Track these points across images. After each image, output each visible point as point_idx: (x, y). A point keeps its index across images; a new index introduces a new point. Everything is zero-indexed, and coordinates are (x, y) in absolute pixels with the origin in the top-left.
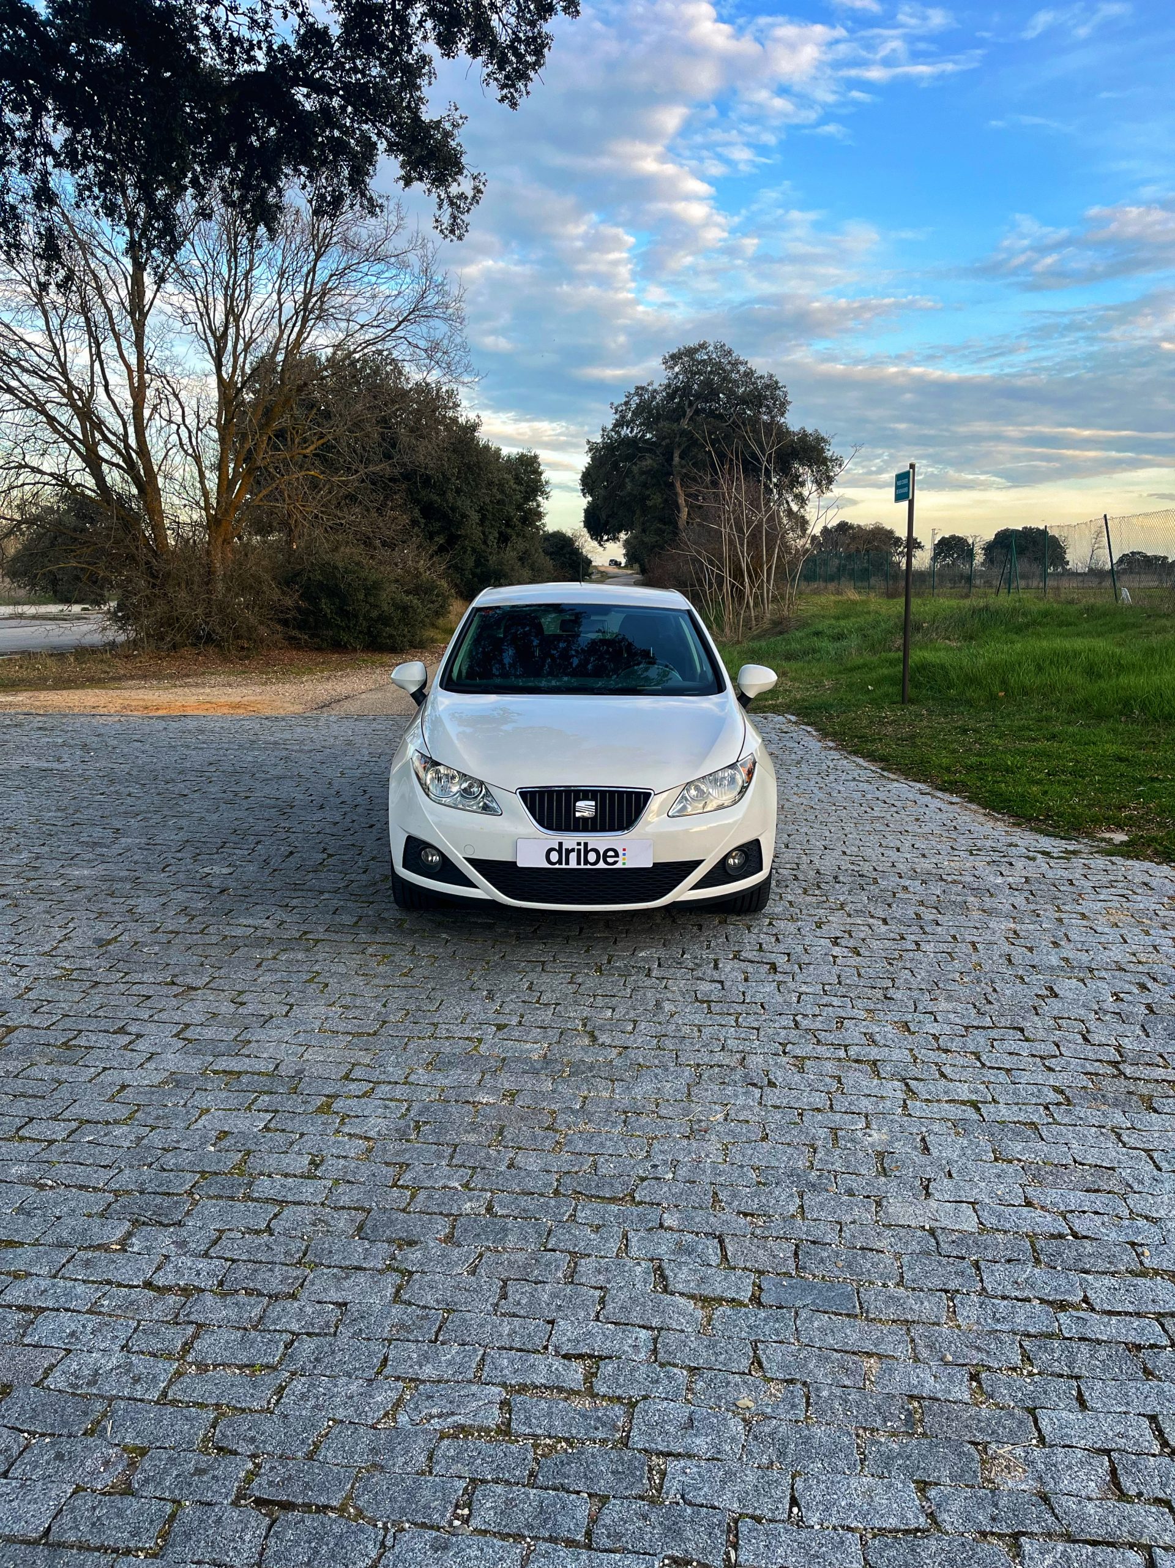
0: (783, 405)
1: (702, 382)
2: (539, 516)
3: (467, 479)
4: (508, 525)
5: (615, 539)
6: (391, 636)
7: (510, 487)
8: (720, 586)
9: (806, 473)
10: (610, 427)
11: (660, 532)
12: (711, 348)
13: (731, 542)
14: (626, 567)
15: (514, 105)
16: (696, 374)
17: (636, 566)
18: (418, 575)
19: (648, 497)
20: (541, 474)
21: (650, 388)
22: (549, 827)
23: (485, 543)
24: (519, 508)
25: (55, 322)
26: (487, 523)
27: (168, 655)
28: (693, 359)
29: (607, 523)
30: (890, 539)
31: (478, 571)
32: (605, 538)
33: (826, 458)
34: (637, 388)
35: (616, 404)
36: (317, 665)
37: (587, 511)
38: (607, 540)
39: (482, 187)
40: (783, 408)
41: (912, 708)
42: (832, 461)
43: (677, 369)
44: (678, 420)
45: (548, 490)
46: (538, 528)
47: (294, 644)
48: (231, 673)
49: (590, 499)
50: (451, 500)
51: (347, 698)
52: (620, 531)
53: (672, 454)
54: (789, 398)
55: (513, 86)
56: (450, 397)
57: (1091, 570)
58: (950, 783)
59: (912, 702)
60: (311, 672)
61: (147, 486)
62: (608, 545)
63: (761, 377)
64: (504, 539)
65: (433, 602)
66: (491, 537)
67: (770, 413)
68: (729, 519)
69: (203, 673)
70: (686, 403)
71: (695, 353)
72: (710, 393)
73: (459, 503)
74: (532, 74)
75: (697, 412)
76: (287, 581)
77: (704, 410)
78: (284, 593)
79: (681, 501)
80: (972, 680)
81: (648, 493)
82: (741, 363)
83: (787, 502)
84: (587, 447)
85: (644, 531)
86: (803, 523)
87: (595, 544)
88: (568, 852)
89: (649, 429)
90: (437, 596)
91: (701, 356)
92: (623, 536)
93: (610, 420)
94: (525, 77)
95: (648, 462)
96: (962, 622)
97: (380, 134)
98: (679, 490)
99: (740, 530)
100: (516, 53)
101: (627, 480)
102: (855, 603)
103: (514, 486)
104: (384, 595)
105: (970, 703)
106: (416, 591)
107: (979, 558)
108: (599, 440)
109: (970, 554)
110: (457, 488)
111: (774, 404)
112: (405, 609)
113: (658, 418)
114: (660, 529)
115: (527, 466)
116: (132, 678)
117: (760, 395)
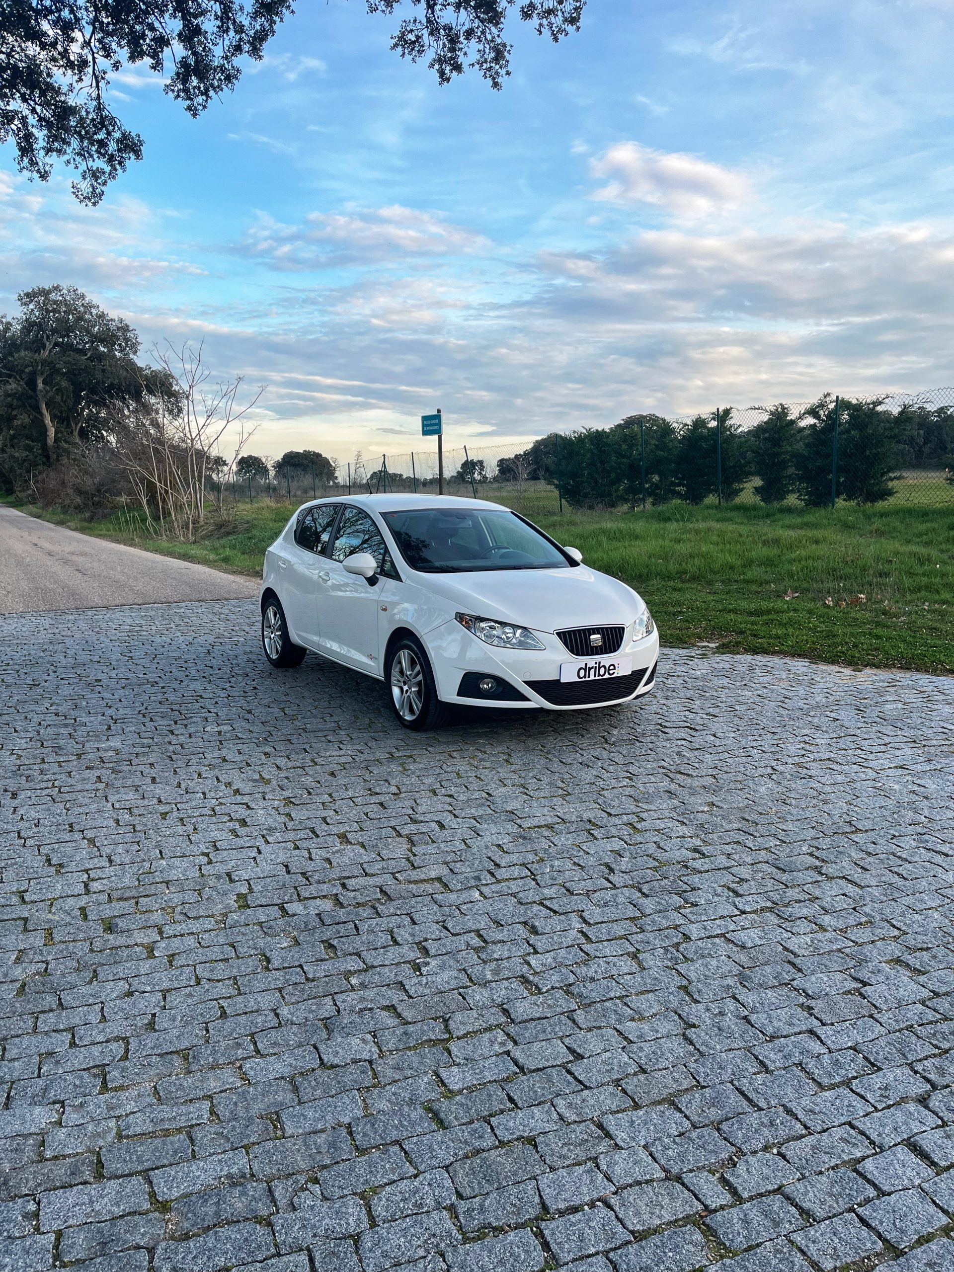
0: (134, 345)
1: (57, 319)
9: (158, 403)
16: (50, 311)
19: (15, 417)
22: (578, 655)
28: (47, 298)
33: (174, 391)
40: (134, 348)
42: (180, 394)
43: (31, 306)
44: (38, 351)
53: (36, 380)
54: (139, 340)
67: (123, 351)
70: (45, 337)
71: (50, 294)
72: (66, 330)
75: (56, 345)
77: (62, 344)
79: (48, 421)
81: (14, 413)
82: (94, 307)
88: (590, 669)
91: (56, 297)
98: (45, 411)
107: (272, 473)
109: (265, 470)
111: (126, 344)
114: (28, 445)
117: (113, 335)
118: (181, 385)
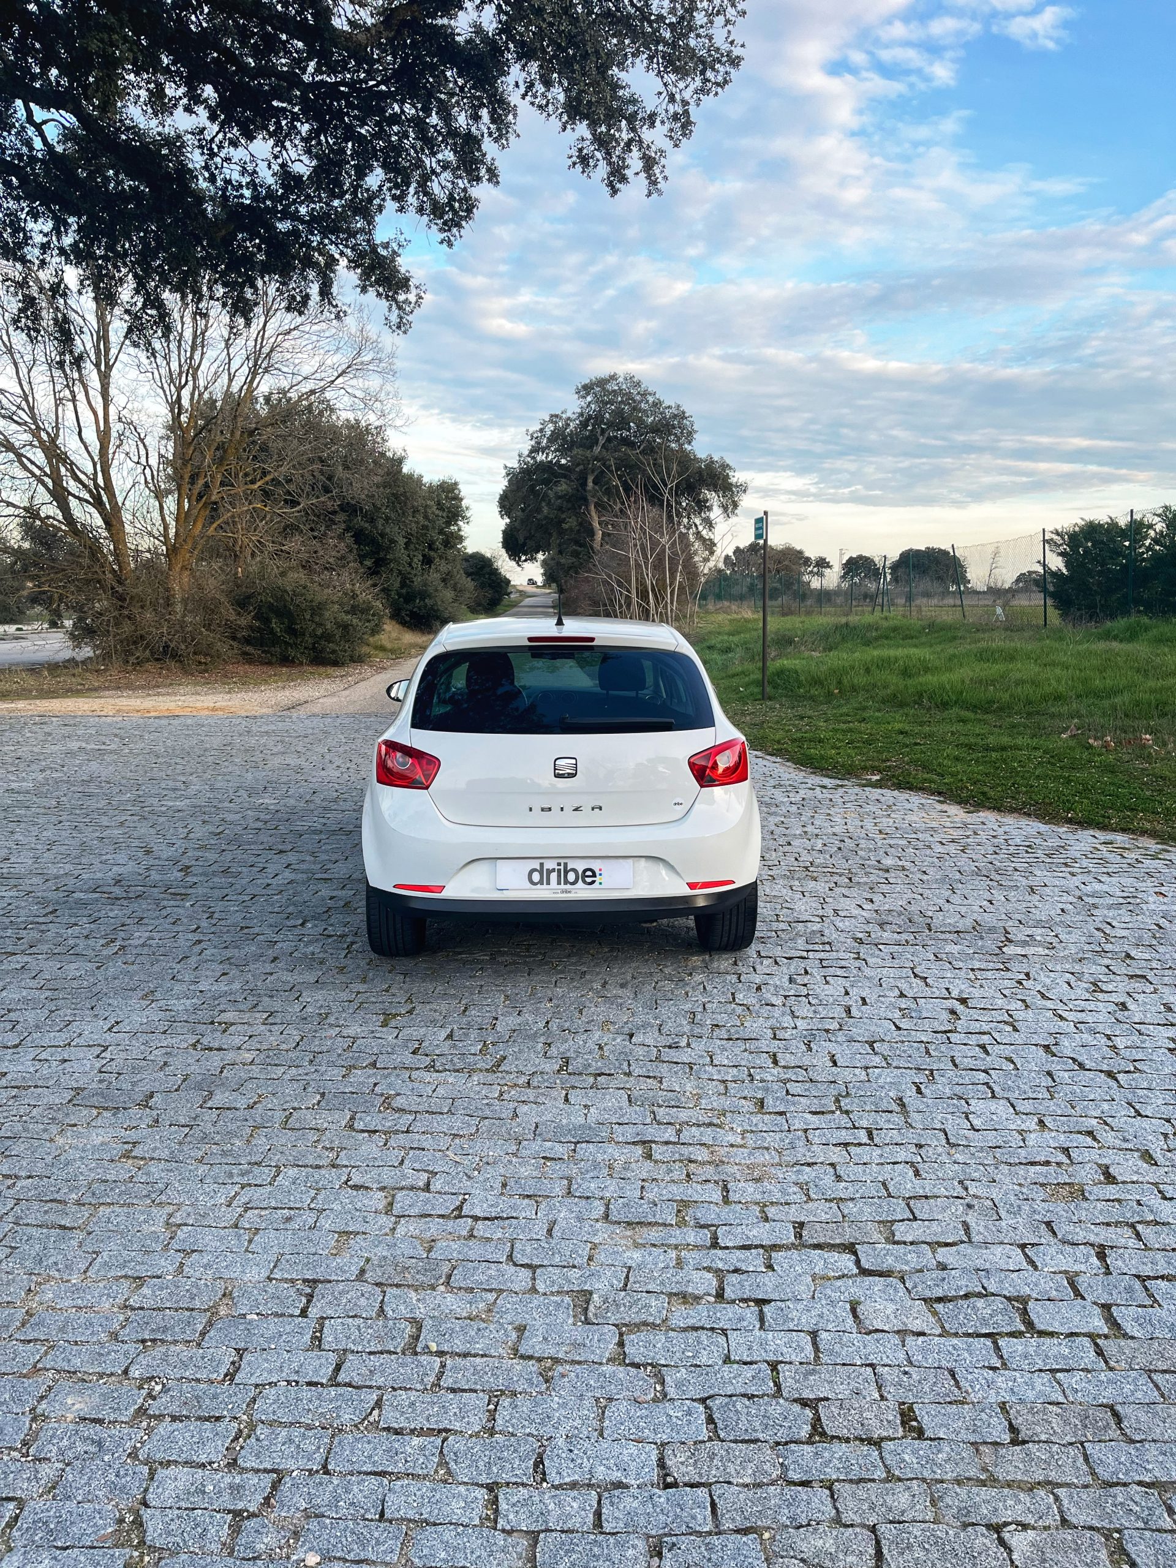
0: (690, 434)
1: (613, 411)
2: (461, 539)
3: (395, 507)
4: (430, 548)
5: (533, 559)
6: (334, 652)
7: (433, 513)
8: (629, 605)
9: (713, 498)
10: (526, 453)
11: (576, 554)
12: (621, 380)
13: (638, 566)
14: (544, 586)
15: (450, 245)
16: (607, 403)
17: (554, 585)
18: (354, 596)
19: (563, 521)
20: (462, 499)
21: (564, 416)
23: (410, 565)
24: (441, 532)
25: (23, 370)
26: (412, 546)
27: (134, 670)
28: (604, 389)
29: (524, 544)
30: (800, 558)
31: (404, 591)
32: (523, 558)
33: (731, 484)
34: (552, 416)
35: (531, 430)
36: (270, 676)
37: (505, 532)
38: (525, 561)
39: (422, 294)
40: (690, 436)
41: (769, 703)
42: (737, 486)
43: (589, 399)
44: (591, 447)
45: (468, 515)
46: (459, 550)
47: (248, 659)
48: (196, 684)
49: (508, 520)
50: (380, 527)
51: (306, 702)
52: (538, 552)
53: (586, 479)
54: (695, 427)
55: (449, 230)
56: (378, 433)
57: (990, 588)
58: (777, 750)
59: (770, 699)
60: (266, 682)
61: (112, 519)
62: (526, 565)
63: (669, 407)
64: (427, 561)
65: (369, 621)
66: (415, 560)
67: (678, 441)
68: (635, 545)
69: (171, 684)
70: (599, 431)
71: (606, 384)
72: (620, 423)
73: (388, 530)
74: (464, 223)
75: (609, 439)
76: (242, 603)
77: (616, 437)
78: (239, 614)
79: (596, 525)
80: (817, 682)
81: (563, 516)
82: (650, 394)
83: (696, 526)
84: (504, 472)
85: (560, 552)
86: (710, 546)
87: (513, 563)
89: (563, 456)
90: (373, 615)
91: (612, 386)
92: (540, 556)
93: (526, 446)
94: (459, 226)
95: (563, 487)
96: (826, 637)
97: (342, 254)
98: (593, 514)
99: (645, 557)
100: (452, 208)
101: (543, 504)
102: (747, 621)
103: (437, 512)
104: (327, 614)
105: (812, 698)
106: (354, 610)
107: (886, 577)
108: (516, 465)
110: (386, 516)
111: (682, 433)
112: (345, 627)
113: (572, 444)
114: (576, 551)
115: (449, 492)
116: (107, 688)
117: (668, 424)
118: (737, 477)
